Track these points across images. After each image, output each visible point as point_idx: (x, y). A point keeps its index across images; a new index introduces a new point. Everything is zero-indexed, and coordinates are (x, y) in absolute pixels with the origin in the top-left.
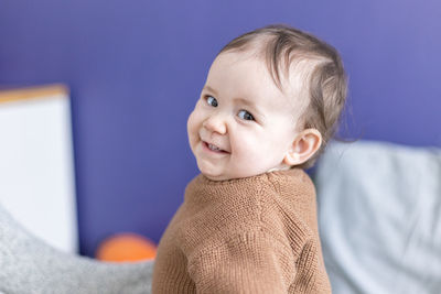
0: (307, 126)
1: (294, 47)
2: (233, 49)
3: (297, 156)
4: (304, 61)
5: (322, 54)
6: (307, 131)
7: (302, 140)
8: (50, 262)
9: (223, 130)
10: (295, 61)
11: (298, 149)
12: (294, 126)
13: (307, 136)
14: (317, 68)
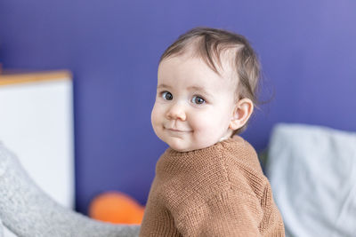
0: (241, 98)
1: (218, 42)
2: (174, 55)
3: (238, 122)
4: (228, 51)
5: (237, 43)
6: (242, 101)
7: (238, 109)
8: (52, 214)
9: (184, 117)
10: (222, 52)
11: (237, 116)
12: (232, 100)
13: (242, 105)
14: (238, 53)
